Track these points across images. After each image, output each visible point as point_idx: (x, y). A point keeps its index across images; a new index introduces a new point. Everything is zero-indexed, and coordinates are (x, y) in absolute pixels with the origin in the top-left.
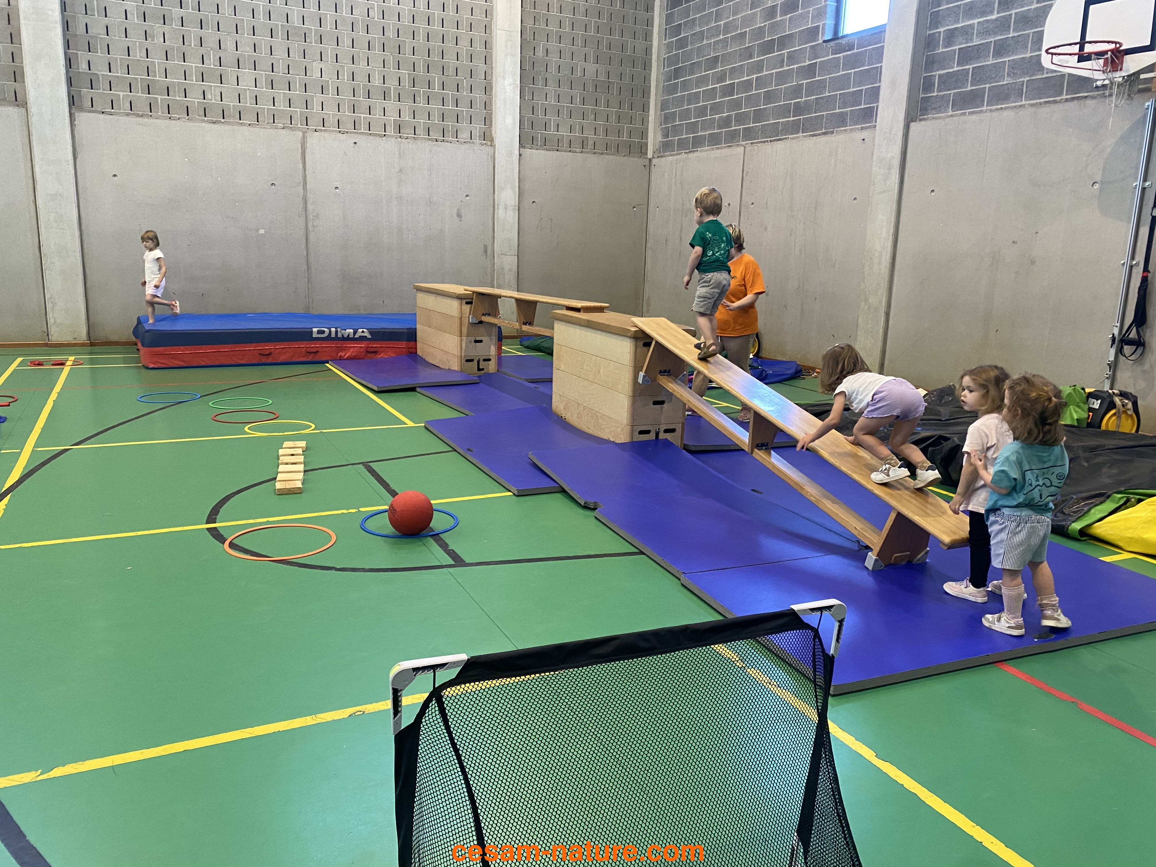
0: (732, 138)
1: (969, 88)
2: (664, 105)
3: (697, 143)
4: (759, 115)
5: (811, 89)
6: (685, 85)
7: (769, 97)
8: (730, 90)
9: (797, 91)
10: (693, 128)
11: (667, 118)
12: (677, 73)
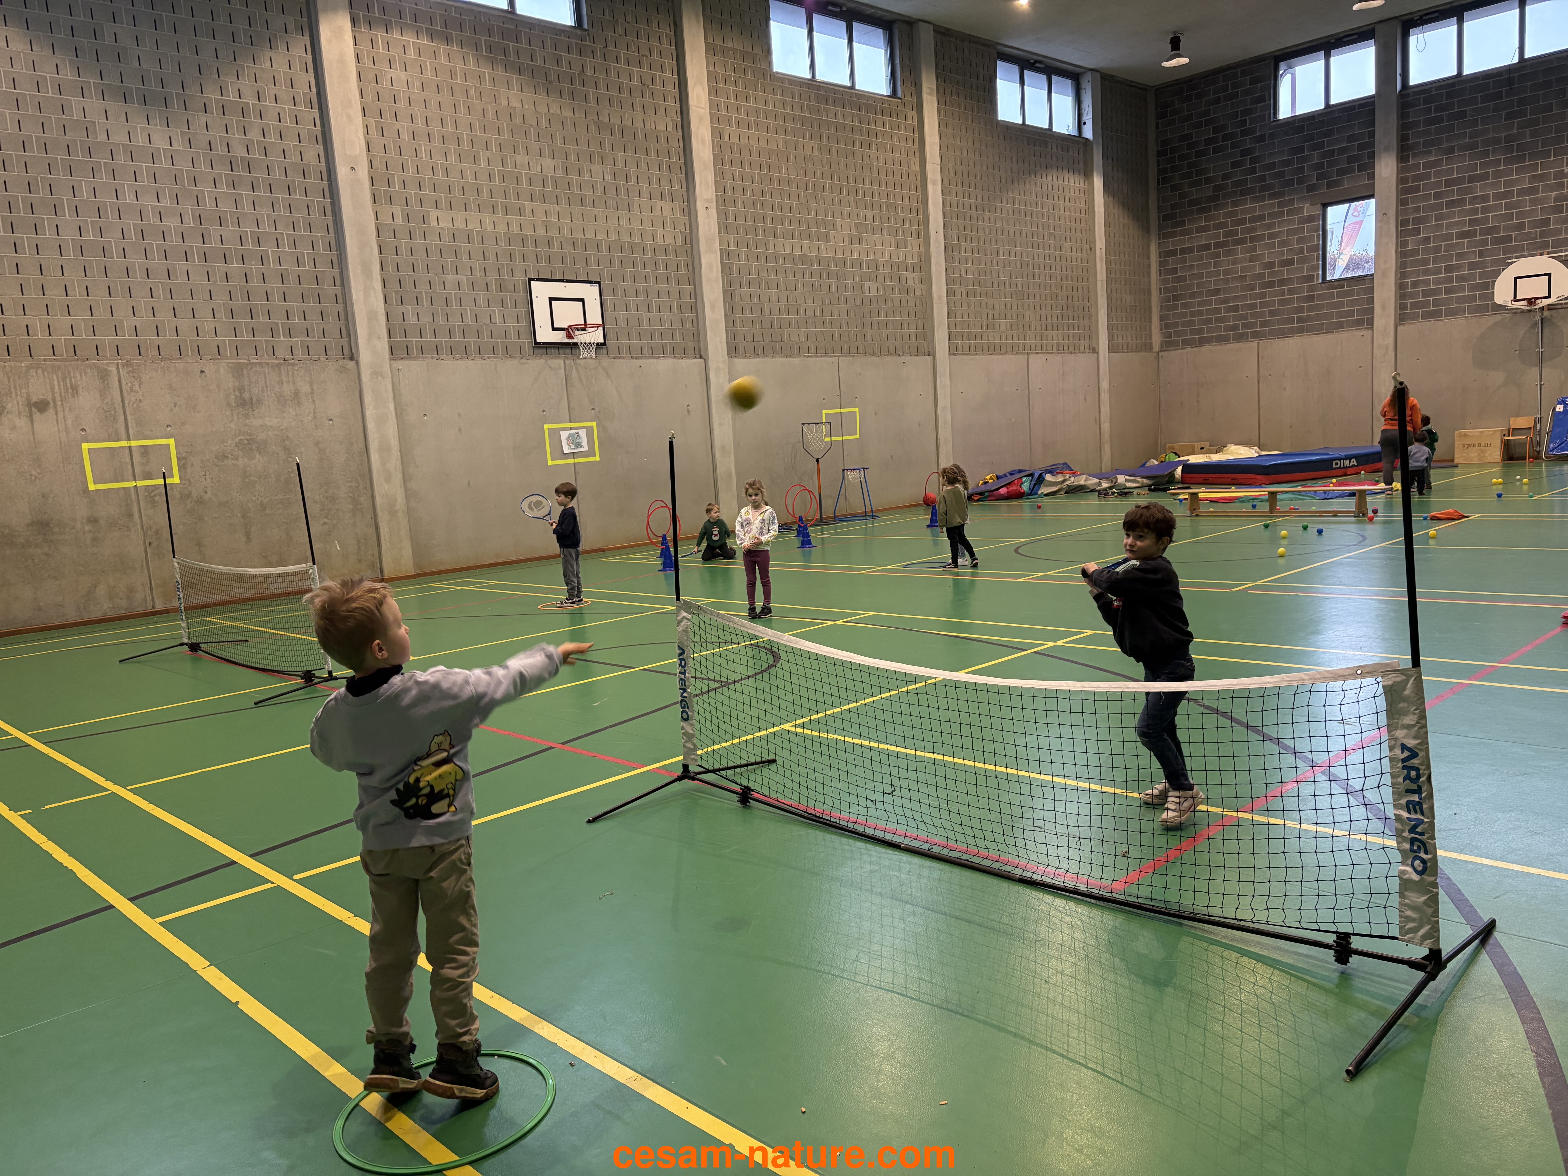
0: (1240, 338)
1: (1431, 309)
2: (1162, 318)
3: (1203, 342)
4: (1264, 324)
5: (1310, 309)
6: (1185, 306)
7: (1272, 313)
8: (1236, 308)
9: (1300, 310)
10: (1200, 331)
11: (1167, 326)
12: (1176, 298)
